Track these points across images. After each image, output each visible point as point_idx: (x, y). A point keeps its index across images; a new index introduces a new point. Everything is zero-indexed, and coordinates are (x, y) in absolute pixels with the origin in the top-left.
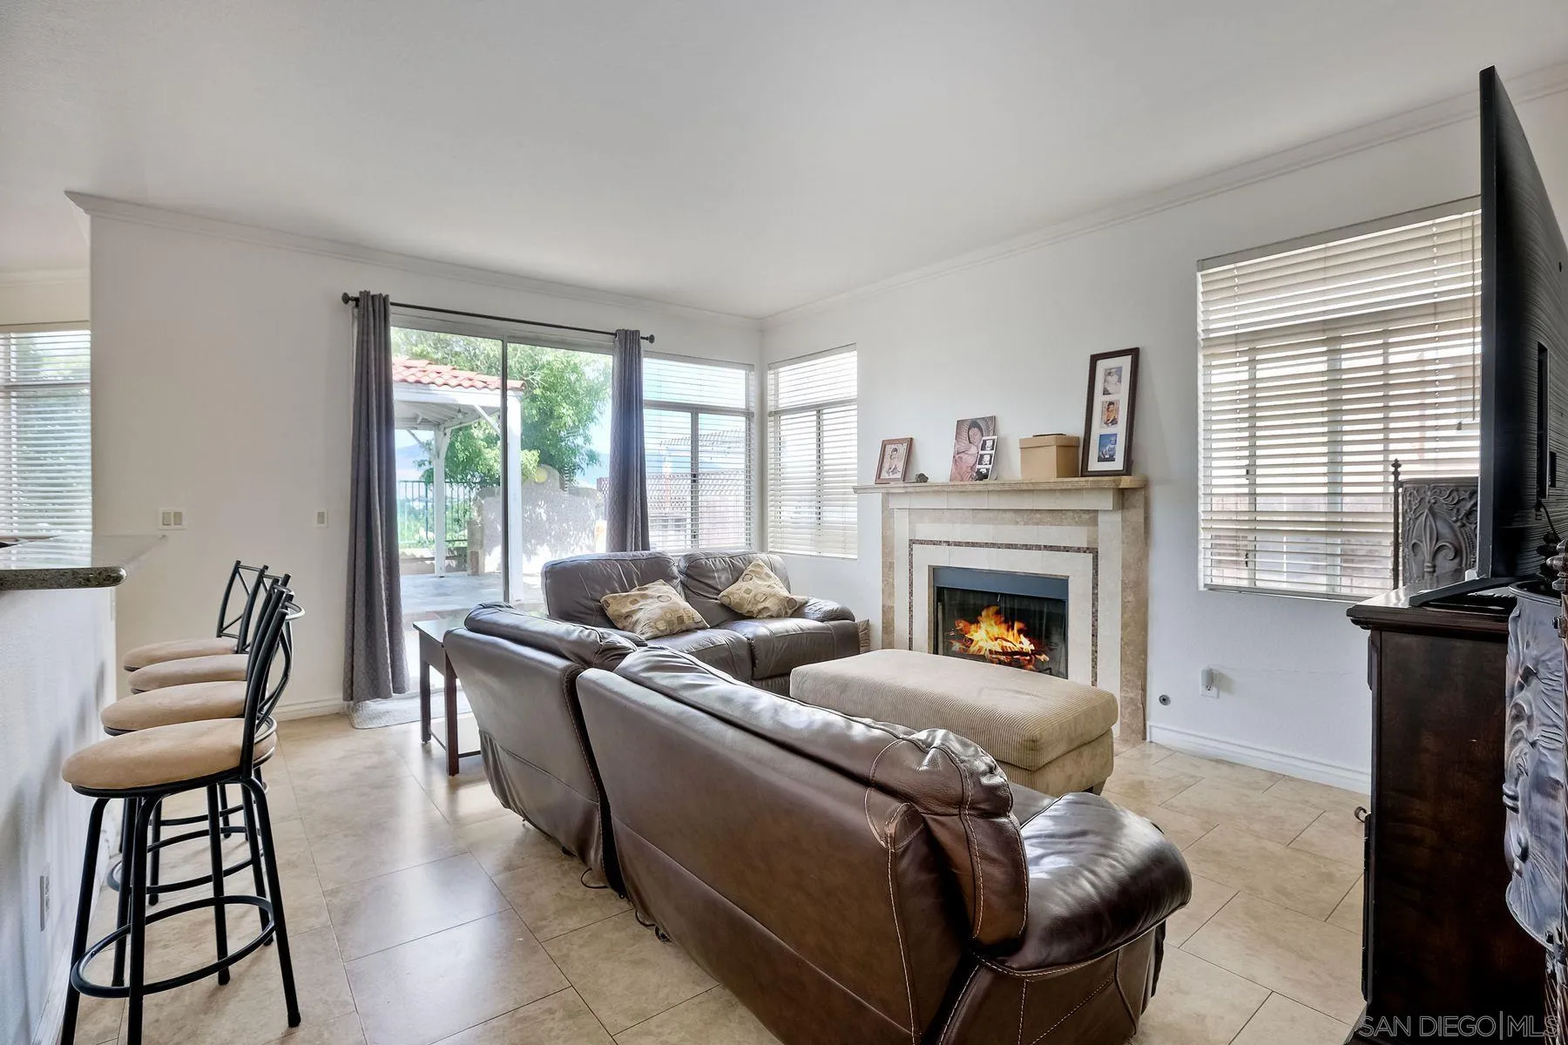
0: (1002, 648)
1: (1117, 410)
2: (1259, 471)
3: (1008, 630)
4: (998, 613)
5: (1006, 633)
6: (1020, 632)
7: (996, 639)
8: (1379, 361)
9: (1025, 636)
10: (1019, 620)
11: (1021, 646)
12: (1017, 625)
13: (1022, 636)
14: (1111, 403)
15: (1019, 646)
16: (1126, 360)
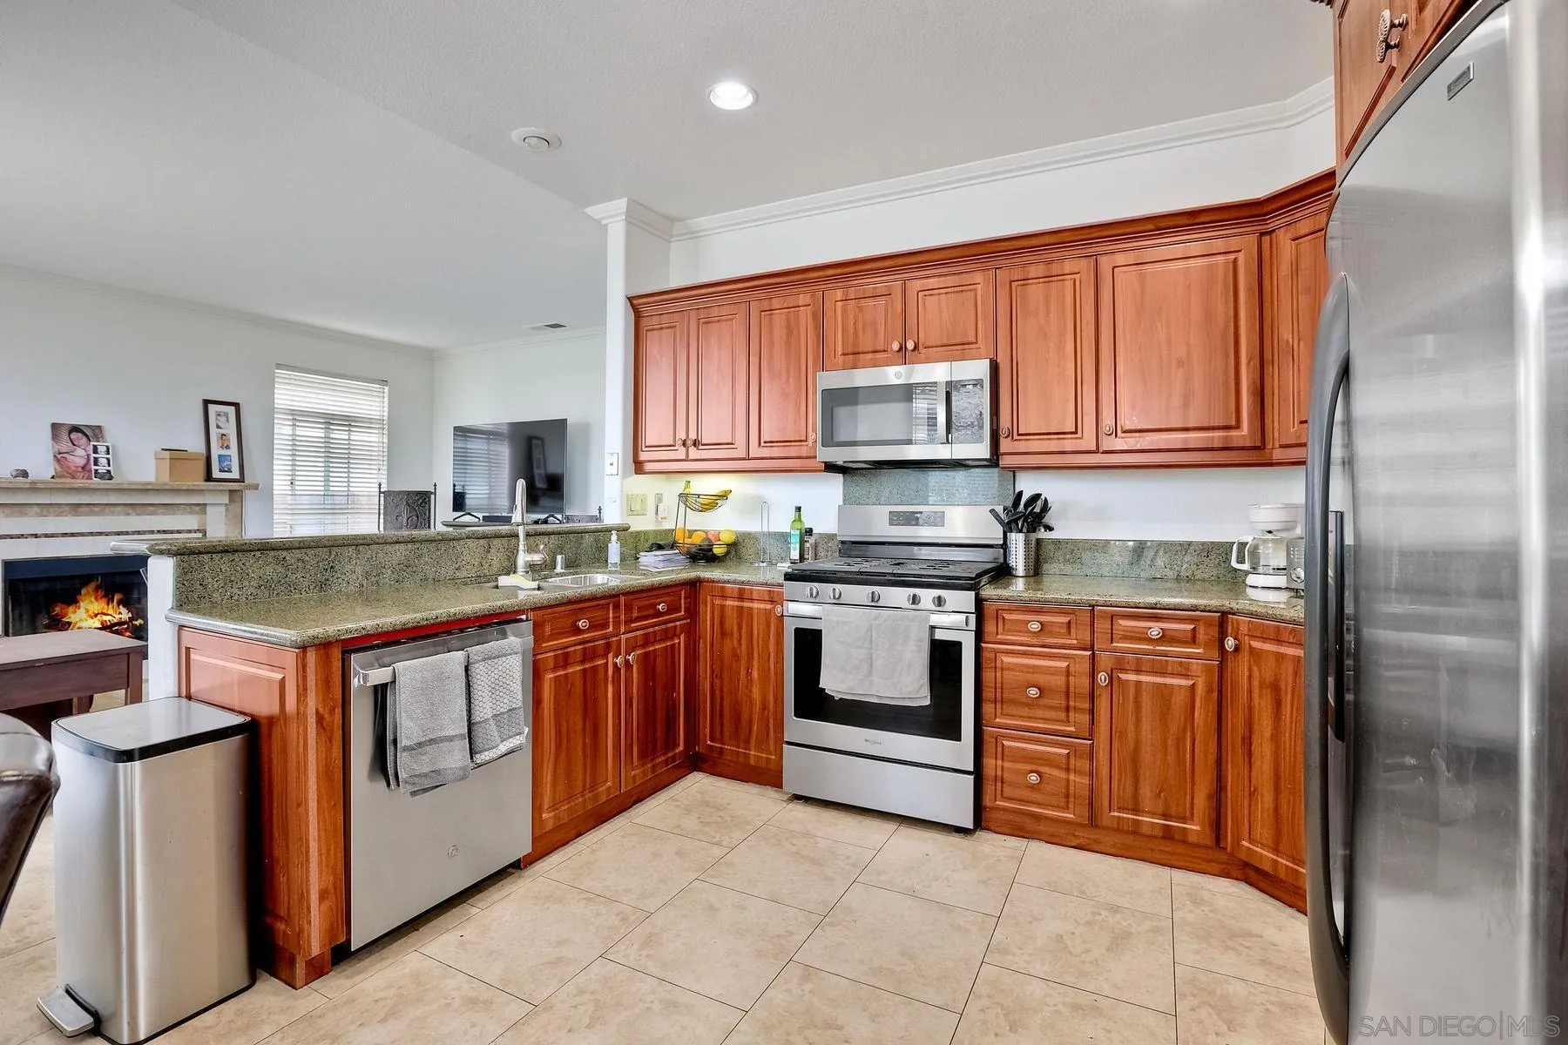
0: (102, 623)
1: (229, 440)
2: (297, 483)
3: (108, 604)
4: (97, 588)
5: (106, 607)
6: (119, 603)
7: (96, 615)
8: (347, 437)
9: (124, 606)
10: (118, 592)
11: (120, 616)
12: (117, 597)
13: (121, 607)
14: (223, 435)
15: (117, 616)
16: (231, 410)
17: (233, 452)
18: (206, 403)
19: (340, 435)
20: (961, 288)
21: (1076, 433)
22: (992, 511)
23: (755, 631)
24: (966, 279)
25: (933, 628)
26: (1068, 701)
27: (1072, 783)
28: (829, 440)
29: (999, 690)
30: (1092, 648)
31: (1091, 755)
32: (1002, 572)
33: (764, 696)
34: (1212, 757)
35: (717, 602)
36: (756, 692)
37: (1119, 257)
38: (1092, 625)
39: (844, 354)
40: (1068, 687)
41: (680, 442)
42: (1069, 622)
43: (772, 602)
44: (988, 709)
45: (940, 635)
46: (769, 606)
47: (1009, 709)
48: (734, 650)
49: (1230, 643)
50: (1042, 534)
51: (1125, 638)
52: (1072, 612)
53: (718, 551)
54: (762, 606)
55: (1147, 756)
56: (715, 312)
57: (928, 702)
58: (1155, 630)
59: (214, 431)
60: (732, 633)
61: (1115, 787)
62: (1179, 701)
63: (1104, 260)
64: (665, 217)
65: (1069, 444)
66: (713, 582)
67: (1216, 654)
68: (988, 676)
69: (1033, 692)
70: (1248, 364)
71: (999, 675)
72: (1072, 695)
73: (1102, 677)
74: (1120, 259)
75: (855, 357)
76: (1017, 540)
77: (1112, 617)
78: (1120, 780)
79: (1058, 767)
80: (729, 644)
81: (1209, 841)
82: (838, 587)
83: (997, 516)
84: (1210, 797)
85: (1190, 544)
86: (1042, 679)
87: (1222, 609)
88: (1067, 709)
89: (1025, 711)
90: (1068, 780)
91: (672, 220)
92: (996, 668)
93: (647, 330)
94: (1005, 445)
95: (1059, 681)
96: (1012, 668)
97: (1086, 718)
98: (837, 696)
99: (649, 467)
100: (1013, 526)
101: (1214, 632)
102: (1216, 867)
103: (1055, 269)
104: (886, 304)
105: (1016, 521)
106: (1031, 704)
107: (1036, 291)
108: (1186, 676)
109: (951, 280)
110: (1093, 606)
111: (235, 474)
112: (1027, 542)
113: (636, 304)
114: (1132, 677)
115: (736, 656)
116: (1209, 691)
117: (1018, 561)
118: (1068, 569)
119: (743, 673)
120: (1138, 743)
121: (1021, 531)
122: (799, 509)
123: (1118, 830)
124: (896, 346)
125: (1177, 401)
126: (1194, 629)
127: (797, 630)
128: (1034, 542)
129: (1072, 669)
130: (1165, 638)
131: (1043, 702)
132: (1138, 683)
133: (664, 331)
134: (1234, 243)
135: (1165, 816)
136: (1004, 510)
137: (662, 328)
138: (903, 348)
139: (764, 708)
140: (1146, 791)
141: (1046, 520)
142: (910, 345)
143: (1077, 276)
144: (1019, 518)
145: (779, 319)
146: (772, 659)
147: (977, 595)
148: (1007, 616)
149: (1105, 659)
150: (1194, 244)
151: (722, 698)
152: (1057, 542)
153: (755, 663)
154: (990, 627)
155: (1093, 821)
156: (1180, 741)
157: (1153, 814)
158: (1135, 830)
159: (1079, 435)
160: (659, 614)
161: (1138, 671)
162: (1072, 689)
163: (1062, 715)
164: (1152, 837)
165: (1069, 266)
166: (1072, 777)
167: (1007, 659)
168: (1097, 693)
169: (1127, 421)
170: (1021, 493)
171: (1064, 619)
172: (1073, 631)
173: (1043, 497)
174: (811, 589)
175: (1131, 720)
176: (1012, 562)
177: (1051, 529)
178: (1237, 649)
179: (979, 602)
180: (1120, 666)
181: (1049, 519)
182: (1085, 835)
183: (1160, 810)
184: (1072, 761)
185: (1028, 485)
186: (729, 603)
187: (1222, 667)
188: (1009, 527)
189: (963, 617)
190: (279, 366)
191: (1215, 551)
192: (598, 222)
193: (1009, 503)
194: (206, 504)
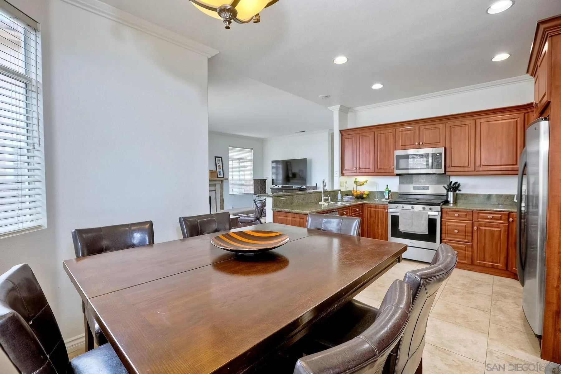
1: (220, 167)
14: (219, 165)
16: (220, 159)
17: (221, 170)
18: (216, 157)
19: (242, 164)
20: (435, 128)
21: (468, 166)
22: (443, 186)
23: (380, 217)
24: (437, 126)
25: (429, 215)
26: (466, 234)
27: (466, 254)
28: (398, 168)
29: (446, 231)
30: (472, 221)
31: (472, 247)
32: (446, 202)
33: (382, 232)
34: (506, 247)
35: (369, 209)
36: (380, 231)
37: (483, 120)
38: (473, 215)
39: (401, 146)
40: (466, 230)
41: (355, 168)
42: (466, 214)
43: (384, 209)
44: (443, 235)
45: (431, 217)
46: (383, 210)
47: (449, 235)
48: (374, 221)
49: (511, 220)
50: (458, 192)
51: (481, 218)
52: (467, 212)
53: (364, 196)
54: (382, 210)
55: (488, 247)
56: (364, 134)
57: (427, 233)
58: (490, 216)
59: (217, 165)
60: (373, 217)
61: (478, 254)
62: (496, 234)
63: (478, 121)
64: (347, 108)
65: (466, 169)
66: (368, 204)
67: (507, 222)
68: (444, 227)
69: (456, 231)
70: (520, 148)
71: (446, 227)
72: (467, 232)
73: (475, 228)
74: (482, 120)
75: (404, 147)
76: (451, 194)
77: (478, 213)
78: (480, 253)
79: (463, 250)
80: (372, 220)
81: (504, 268)
82: (403, 205)
83: (445, 188)
84: (505, 257)
85: (502, 195)
86: (458, 228)
87: (509, 211)
88: (465, 236)
89: (454, 236)
90: (465, 253)
91: (349, 108)
92: (446, 225)
93: (345, 139)
94: (448, 169)
95: (464, 228)
96: (450, 225)
97: (470, 238)
98: (403, 232)
99: (345, 174)
100: (450, 190)
101: (507, 217)
102: (506, 275)
103: (463, 123)
104: (414, 132)
105: (450, 189)
106: (456, 234)
107: (457, 129)
108: (499, 228)
109: (432, 126)
110: (473, 210)
111: (222, 176)
112: (454, 194)
113: (341, 132)
114: (483, 228)
115: (374, 222)
116: (505, 232)
117: (451, 199)
118: (465, 201)
119: (376, 226)
120: (485, 244)
121: (452, 191)
122: (387, 185)
123: (479, 266)
124: (417, 144)
125: (498, 158)
126: (501, 217)
127: (392, 216)
128: (455, 194)
129: (467, 226)
130: (493, 218)
131: (458, 234)
132: (485, 230)
133: (350, 139)
134: (517, 116)
135: (492, 262)
136: (447, 186)
137: (349, 138)
138: (419, 144)
139: (382, 235)
140: (487, 256)
141: (459, 189)
142: (421, 143)
143: (470, 125)
144: (451, 188)
145: (383, 136)
146: (384, 223)
147: (441, 207)
148: (449, 213)
149: (475, 223)
150: (505, 116)
151: (370, 233)
152: (462, 194)
153: (380, 224)
154: (444, 215)
155: (472, 263)
156: (497, 244)
157: (489, 262)
158: (484, 266)
159: (469, 166)
160: (357, 211)
161: (485, 226)
162: (467, 231)
163: (464, 237)
164: (488, 267)
165: (467, 122)
166: (466, 252)
167: (449, 223)
168: (474, 232)
169: (484, 162)
170: (452, 182)
171: (465, 214)
172: (467, 216)
173: (458, 183)
174: (396, 206)
175: (483, 238)
176: (449, 199)
177: (460, 191)
178: (513, 221)
179: (441, 209)
180: (480, 225)
181: (460, 188)
182: (470, 267)
183: (491, 260)
184: (467, 248)
185: (454, 180)
186: (372, 209)
187: (508, 226)
188: (448, 191)
189: (438, 212)
190: (230, 146)
191: (510, 197)
192: (331, 110)
193: (449, 184)
194: (216, 184)
